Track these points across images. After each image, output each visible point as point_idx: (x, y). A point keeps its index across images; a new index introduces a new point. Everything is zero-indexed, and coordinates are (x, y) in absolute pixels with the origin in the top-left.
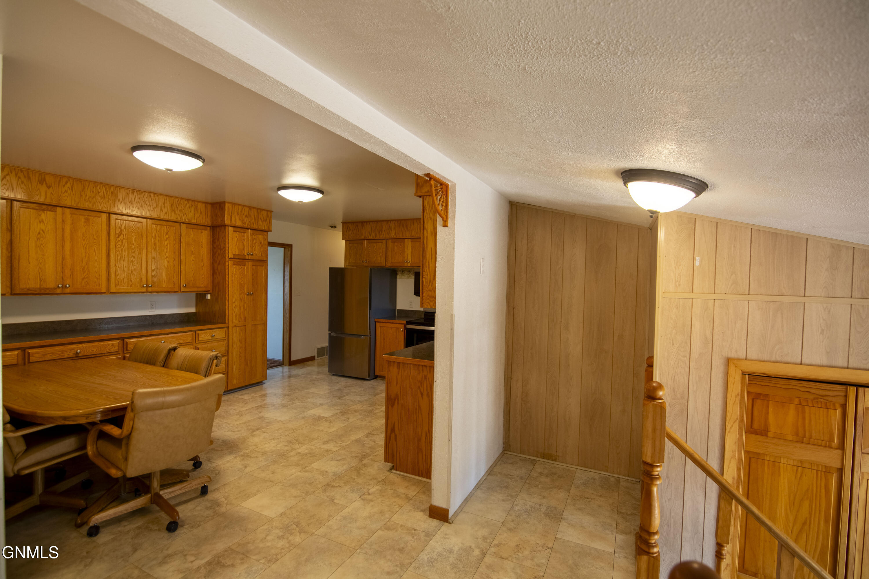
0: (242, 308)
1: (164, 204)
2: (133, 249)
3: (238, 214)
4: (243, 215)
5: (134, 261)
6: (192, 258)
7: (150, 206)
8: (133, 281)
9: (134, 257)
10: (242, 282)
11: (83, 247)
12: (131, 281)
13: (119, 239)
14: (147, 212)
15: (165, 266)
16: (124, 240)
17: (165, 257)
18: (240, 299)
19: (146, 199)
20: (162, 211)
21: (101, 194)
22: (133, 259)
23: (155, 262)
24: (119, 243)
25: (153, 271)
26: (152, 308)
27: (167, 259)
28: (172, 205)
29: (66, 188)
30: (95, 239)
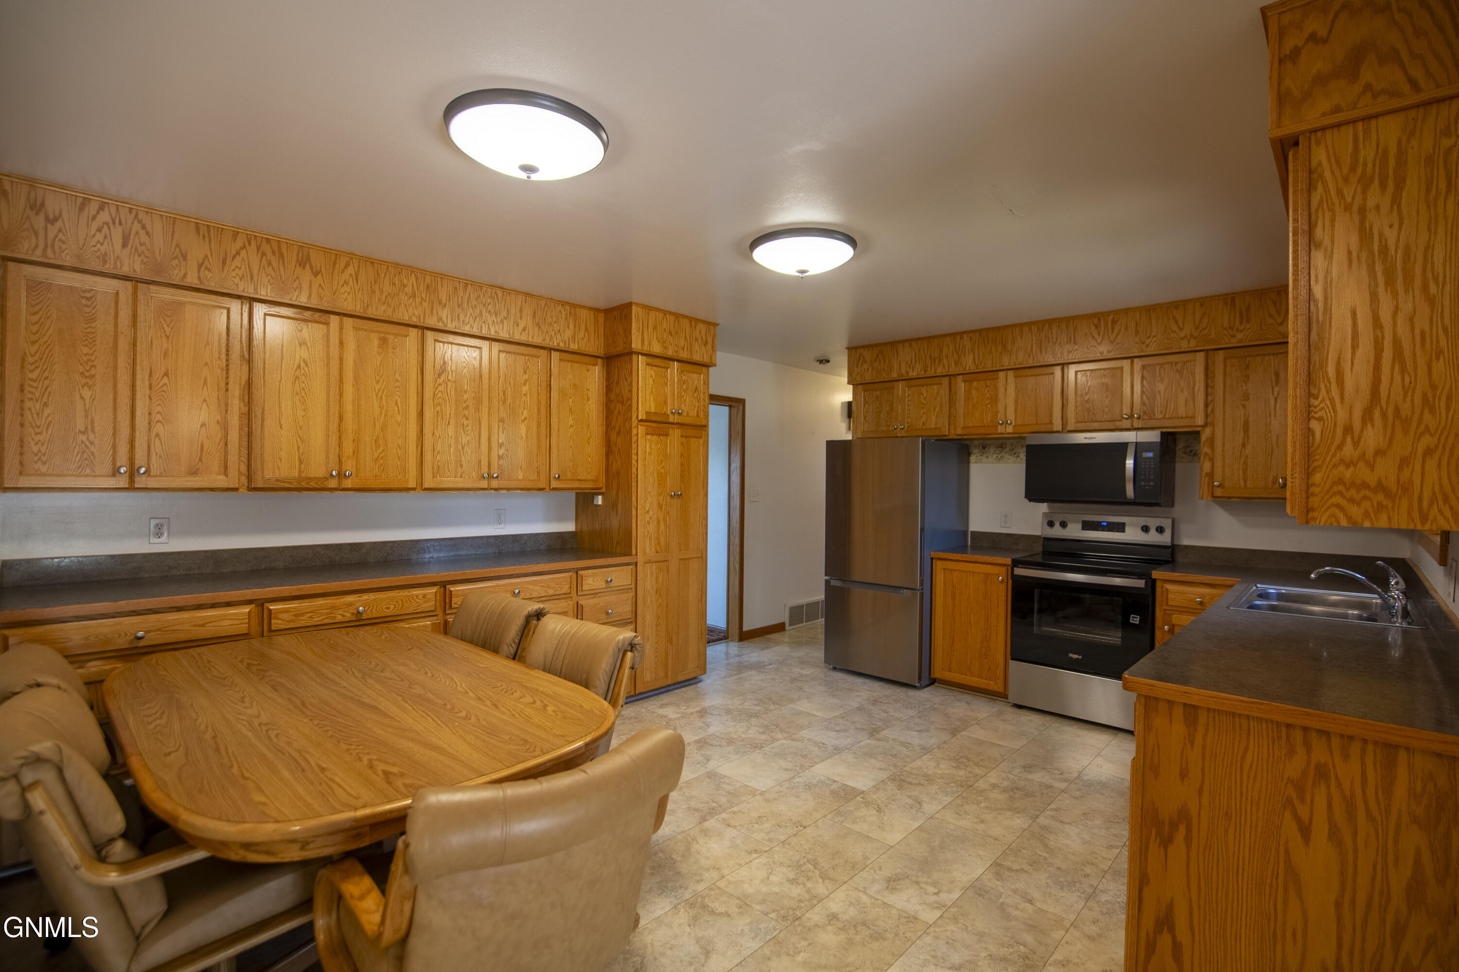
0: (662, 523)
1: (521, 310)
2: (465, 402)
3: (655, 328)
4: (665, 330)
5: (467, 425)
6: (571, 422)
7: (496, 315)
8: (464, 466)
9: (467, 419)
10: (662, 471)
11: (377, 395)
12: (462, 466)
13: (440, 381)
14: (491, 327)
15: (522, 437)
16: (449, 383)
17: (523, 418)
18: (659, 504)
19: (489, 301)
20: (518, 325)
21: (408, 290)
22: (466, 423)
23: (504, 429)
24: (440, 388)
25: (500, 446)
26: (499, 520)
27: (526, 422)
28: (535, 313)
29: (345, 276)
30: (397, 381)
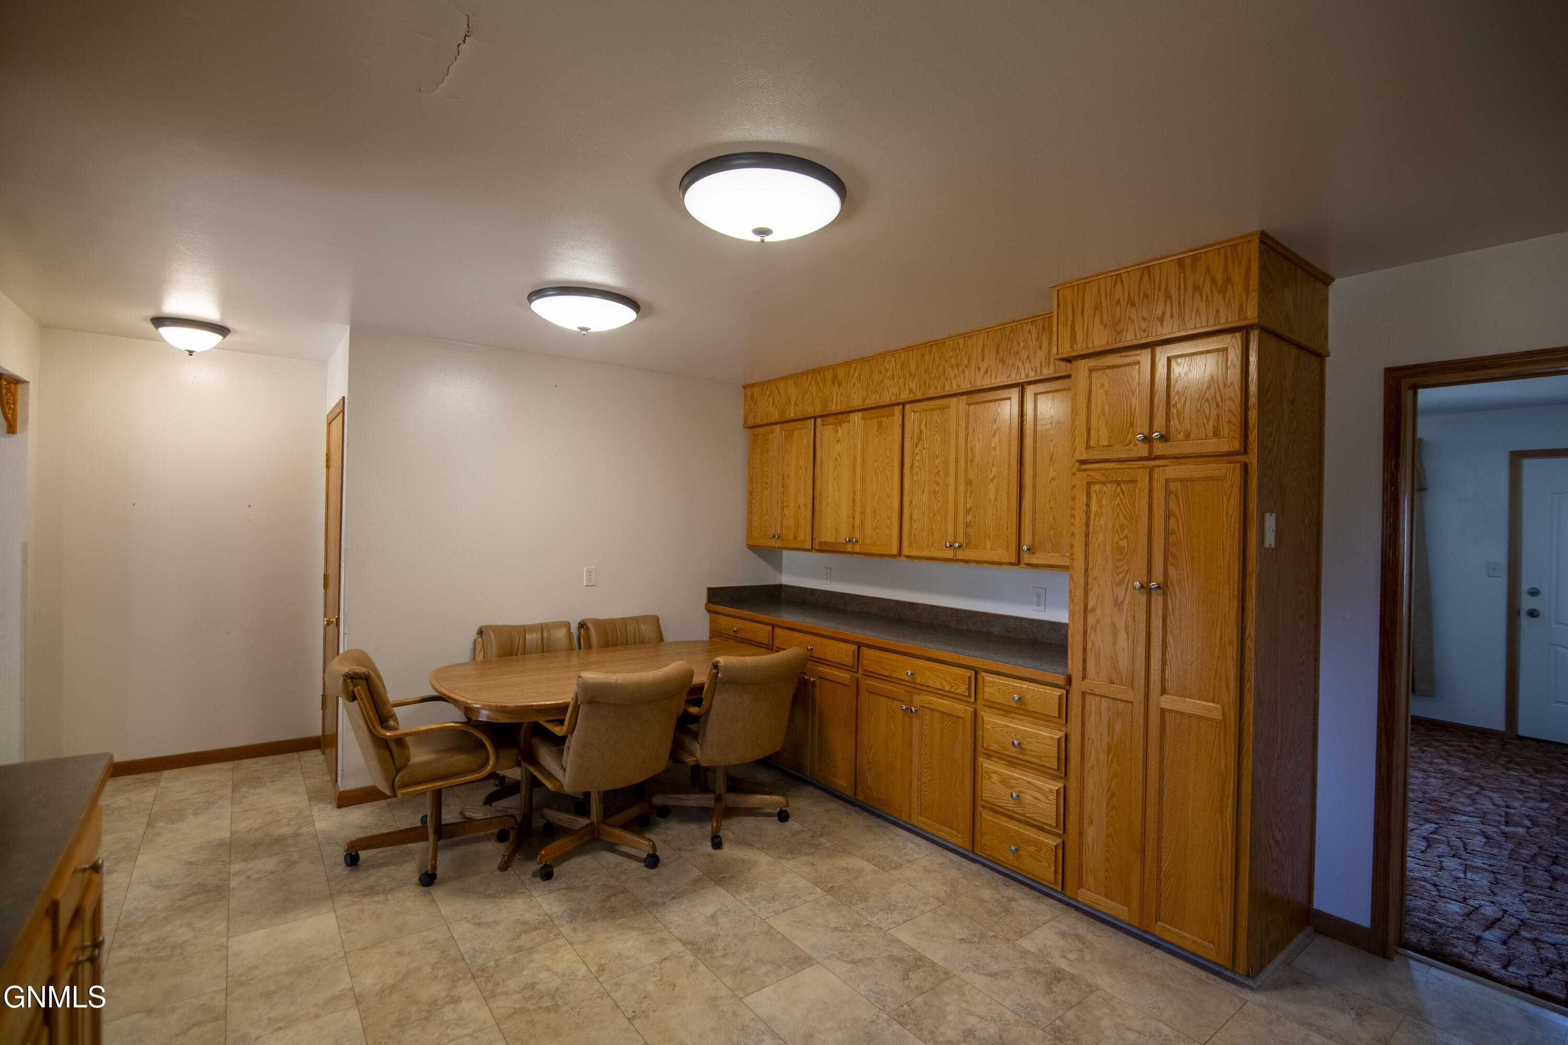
1: (983, 351)
2: (937, 467)
5: (938, 492)
7: (958, 367)
8: (935, 534)
9: (938, 485)
11: (875, 472)
12: (933, 534)
13: (917, 450)
14: (952, 380)
15: (990, 501)
16: (924, 451)
17: (992, 478)
19: (951, 354)
20: (979, 370)
21: (889, 373)
22: (937, 488)
23: (971, 492)
24: (918, 458)
25: (968, 511)
27: (995, 481)
28: (998, 348)
29: (854, 380)
30: (888, 457)
